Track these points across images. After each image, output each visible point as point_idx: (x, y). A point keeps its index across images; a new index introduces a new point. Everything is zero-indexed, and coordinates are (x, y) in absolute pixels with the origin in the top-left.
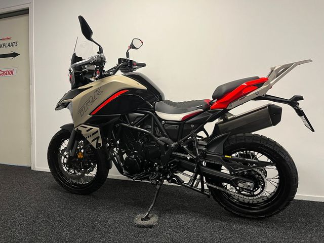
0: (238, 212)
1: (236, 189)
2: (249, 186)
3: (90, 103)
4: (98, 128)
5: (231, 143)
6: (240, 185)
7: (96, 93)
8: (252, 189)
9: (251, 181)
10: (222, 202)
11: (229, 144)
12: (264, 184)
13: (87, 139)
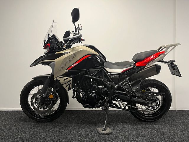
2: (154, 105)
3: (68, 63)
4: (71, 78)
7: (72, 56)
13: (63, 85)
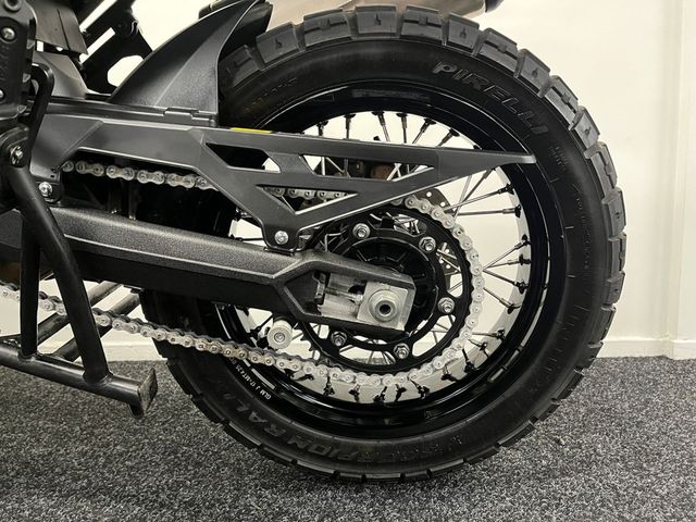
0: (325, 459)
1: (309, 335)
2: (385, 308)
5: (271, 55)
6: (335, 308)
8: (400, 327)
9: (398, 277)
10: (243, 419)
11: (260, 60)
12: (468, 287)
